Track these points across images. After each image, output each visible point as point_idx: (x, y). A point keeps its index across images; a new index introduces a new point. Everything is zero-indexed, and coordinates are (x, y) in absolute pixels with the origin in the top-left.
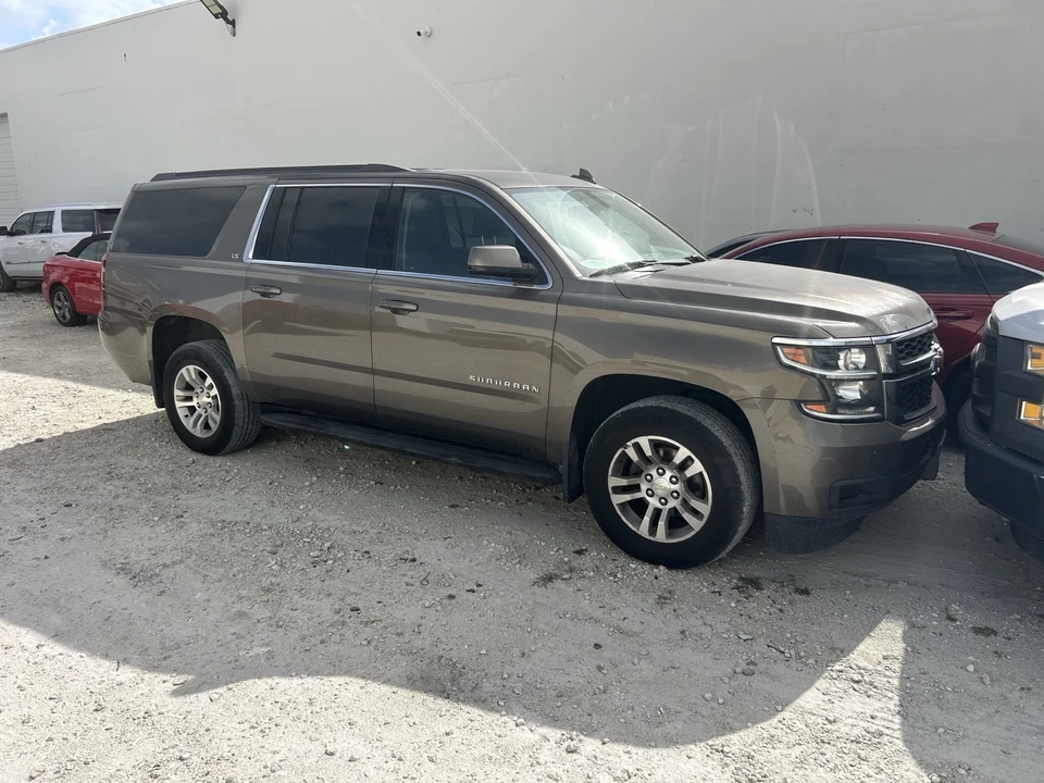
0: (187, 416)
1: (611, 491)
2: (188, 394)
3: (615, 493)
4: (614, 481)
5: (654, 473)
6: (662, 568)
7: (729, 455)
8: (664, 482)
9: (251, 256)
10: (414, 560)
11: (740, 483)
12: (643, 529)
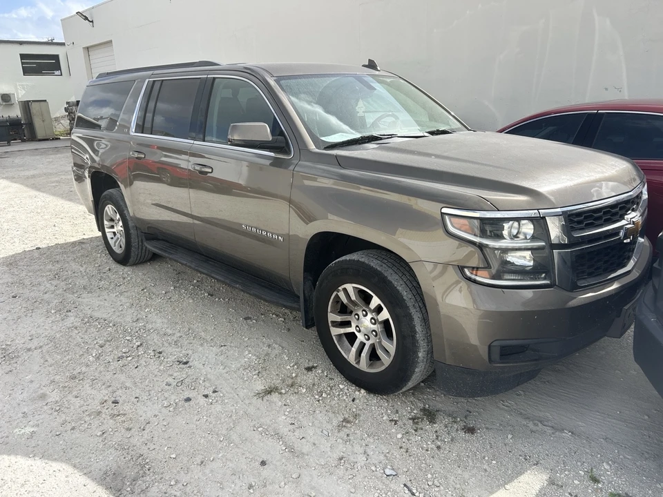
0: (112, 238)
1: (330, 325)
2: (112, 224)
3: (333, 326)
4: (332, 317)
5: (360, 313)
6: (363, 391)
7: (407, 307)
8: (366, 322)
9: (134, 130)
10: (186, 363)
11: (415, 332)
12: (351, 357)
